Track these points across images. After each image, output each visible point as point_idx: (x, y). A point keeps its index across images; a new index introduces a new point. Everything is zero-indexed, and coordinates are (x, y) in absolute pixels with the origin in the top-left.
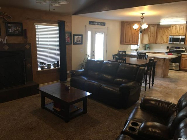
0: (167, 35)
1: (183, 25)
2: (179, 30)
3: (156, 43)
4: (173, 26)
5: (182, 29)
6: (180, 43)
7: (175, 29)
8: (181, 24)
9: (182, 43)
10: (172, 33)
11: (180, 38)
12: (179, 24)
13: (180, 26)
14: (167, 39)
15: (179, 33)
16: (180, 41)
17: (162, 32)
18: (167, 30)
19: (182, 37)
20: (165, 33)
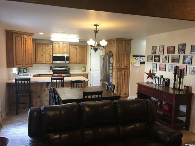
0: (49, 53)
1: (67, 43)
2: (63, 48)
3: (36, 63)
4: (55, 44)
5: (65, 47)
6: (65, 62)
7: (58, 47)
8: (64, 42)
9: (67, 62)
10: (55, 51)
11: (65, 57)
12: (62, 42)
13: (63, 44)
14: (49, 57)
15: (63, 51)
16: (65, 60)
17: (42, 49)
18: (48, 47)
19: (67, 56)
20: (46, 51)
